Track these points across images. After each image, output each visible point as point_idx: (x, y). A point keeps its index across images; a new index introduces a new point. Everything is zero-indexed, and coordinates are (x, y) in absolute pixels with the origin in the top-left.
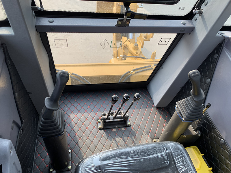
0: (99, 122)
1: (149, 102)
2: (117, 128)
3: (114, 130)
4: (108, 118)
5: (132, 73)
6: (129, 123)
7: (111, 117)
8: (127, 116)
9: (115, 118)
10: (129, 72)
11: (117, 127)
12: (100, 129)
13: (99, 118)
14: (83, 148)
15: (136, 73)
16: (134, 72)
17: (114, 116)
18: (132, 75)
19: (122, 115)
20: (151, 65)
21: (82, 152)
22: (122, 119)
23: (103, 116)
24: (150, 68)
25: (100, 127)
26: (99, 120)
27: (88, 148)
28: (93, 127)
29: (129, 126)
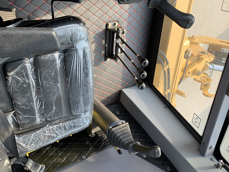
0: (115, 24)
1: (127, 83)
2: (105, 46)
3: (104, 42)
4: (118, 37)
5: (166, 67)
6: (108, 59)
7: (119, 41)
8: (117, 60)
9: (118, 46)
10: (167, 63)
11: (107, 45)
12: (107, 25)
13: (120, 23)
14: (89, 3)
15: (164, 72)
16: (166, 69)
17: (120, 45)
18: (163, 67)
19: (119, 55)
20: (170, 89)
21: (84, 2)
22: (114, 53)
23: (121, 32)
24: (167, 88)
25: (109, 25)
26: (117, 24)
27: (88, 10)
28: (110, 16)
29: (105, 60)
